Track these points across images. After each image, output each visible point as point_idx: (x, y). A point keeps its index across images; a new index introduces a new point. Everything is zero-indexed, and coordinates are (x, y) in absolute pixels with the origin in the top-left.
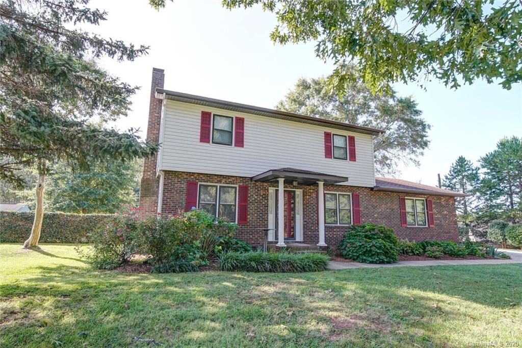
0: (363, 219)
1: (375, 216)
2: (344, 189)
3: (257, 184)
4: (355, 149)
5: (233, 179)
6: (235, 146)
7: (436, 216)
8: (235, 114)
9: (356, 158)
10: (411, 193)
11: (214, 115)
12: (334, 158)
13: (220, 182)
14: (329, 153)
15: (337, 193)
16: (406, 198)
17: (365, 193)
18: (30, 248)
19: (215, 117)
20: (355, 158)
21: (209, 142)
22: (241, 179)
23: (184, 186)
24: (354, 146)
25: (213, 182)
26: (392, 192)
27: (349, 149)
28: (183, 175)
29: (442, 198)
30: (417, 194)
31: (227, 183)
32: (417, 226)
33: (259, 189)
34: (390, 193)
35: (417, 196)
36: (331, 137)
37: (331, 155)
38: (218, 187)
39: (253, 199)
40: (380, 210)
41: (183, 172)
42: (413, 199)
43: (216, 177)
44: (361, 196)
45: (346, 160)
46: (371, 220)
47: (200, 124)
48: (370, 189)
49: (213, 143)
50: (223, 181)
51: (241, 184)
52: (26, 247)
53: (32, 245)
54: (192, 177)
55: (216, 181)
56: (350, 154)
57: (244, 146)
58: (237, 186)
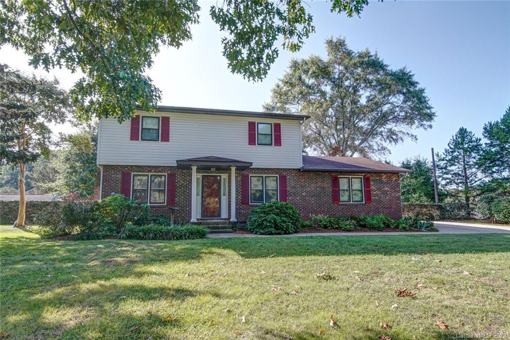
0: (290, 198)
1: (303, 194)
2: (270, 171)
3: (184, 171)
4: (280, 135)
5: (162, 168)
6: (161, 141)
7: (375, 193)
8: (161, 115)
9: (282, 143)
10: (345, 172)
11: (143, 117)
12: (258, 144)
13: (150, 171)
14: (252, 141)
15: (264, 176)
16: (339, 176)
17: (293, 174)
18: (17, 227)
19: (144, 118)
20: (280, 143)
21: (138, 140)
22: (169, 168)
23: (119, 176)
24: (280, 132)
25: (144, 172)
26: (324, 171)
27: (275, 135)
28: (119, 167)
29: (383, 175)
30: (352, 172)
31: (156, 172)
32: (351, 202)
33: (186, 176)
34: (320, 173)
35: (352, 174)
36: (255, 126)
37: (255, 142)
38: (150, 176)
39: (180, 184)
40: (309, 189)
41: (118, 166)
42: (349, 178)
43: (147, 168)
44: (288, 177)
45: (272, 145)
46: (298, 198)
47: (130, 126)
48: (298, 171)
49: (142, 140)
50: (153, 171)
51: (169, 172)
52: (15, 226)
53: (19, 224)
54: (126, 169)
55: (146, 171)
56: (275, 139)
57: (170, 141)
58: (166, 174)
